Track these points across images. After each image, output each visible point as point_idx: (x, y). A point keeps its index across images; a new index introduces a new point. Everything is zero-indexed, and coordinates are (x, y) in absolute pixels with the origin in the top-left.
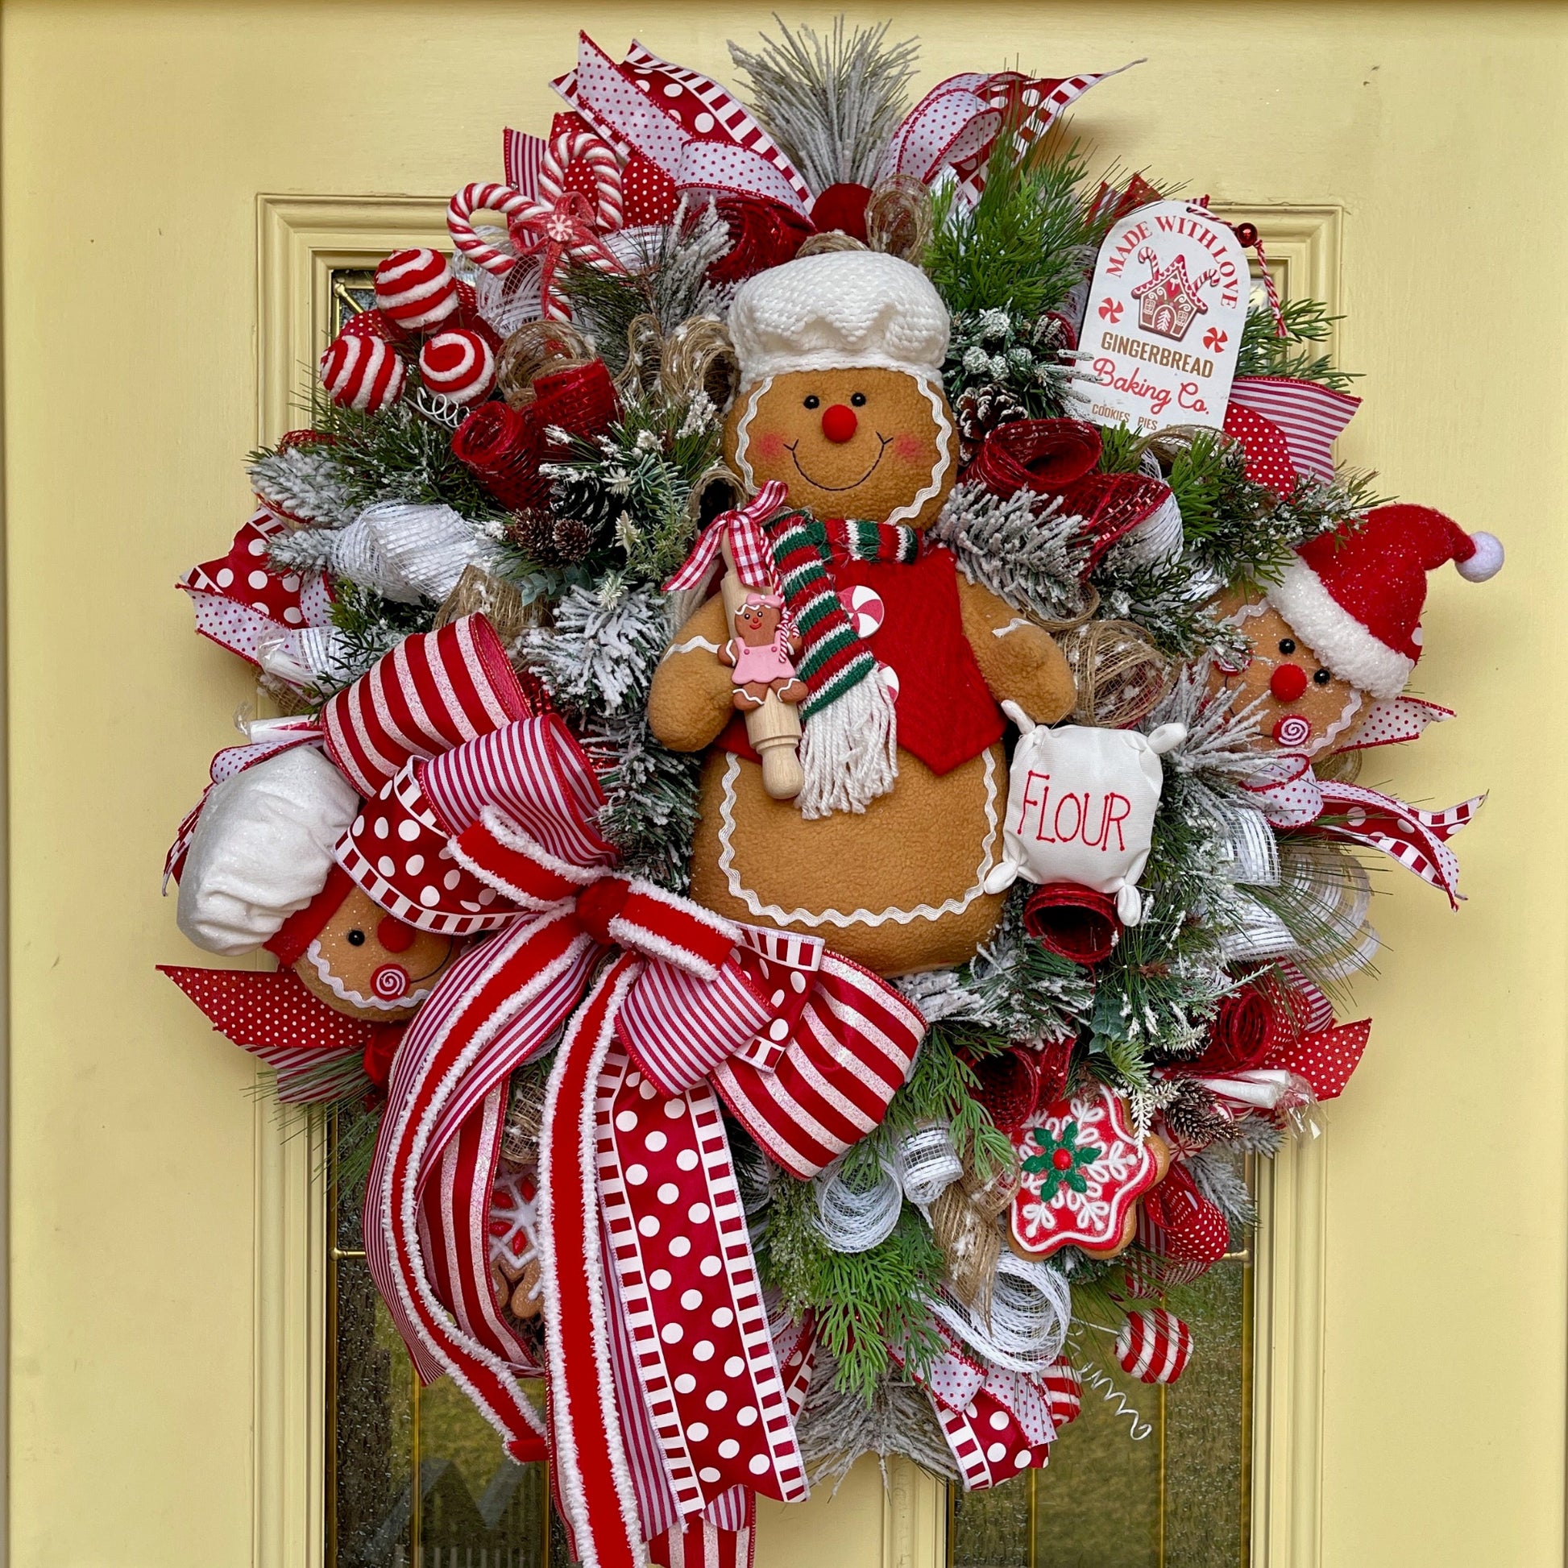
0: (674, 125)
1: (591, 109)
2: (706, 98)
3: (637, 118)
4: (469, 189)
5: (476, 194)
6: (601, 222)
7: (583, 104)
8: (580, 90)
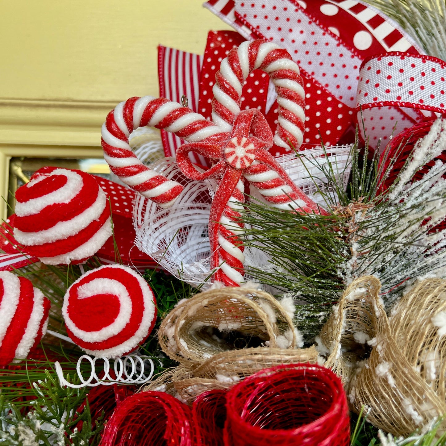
0: (333, 42)
1: (248, 26)
2: (363, 17)
3: (295, 35)
4: (130, 104)
5: (139, 110)
6: (280, 142)
7: (239, 20)
8: (237, 7)
